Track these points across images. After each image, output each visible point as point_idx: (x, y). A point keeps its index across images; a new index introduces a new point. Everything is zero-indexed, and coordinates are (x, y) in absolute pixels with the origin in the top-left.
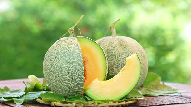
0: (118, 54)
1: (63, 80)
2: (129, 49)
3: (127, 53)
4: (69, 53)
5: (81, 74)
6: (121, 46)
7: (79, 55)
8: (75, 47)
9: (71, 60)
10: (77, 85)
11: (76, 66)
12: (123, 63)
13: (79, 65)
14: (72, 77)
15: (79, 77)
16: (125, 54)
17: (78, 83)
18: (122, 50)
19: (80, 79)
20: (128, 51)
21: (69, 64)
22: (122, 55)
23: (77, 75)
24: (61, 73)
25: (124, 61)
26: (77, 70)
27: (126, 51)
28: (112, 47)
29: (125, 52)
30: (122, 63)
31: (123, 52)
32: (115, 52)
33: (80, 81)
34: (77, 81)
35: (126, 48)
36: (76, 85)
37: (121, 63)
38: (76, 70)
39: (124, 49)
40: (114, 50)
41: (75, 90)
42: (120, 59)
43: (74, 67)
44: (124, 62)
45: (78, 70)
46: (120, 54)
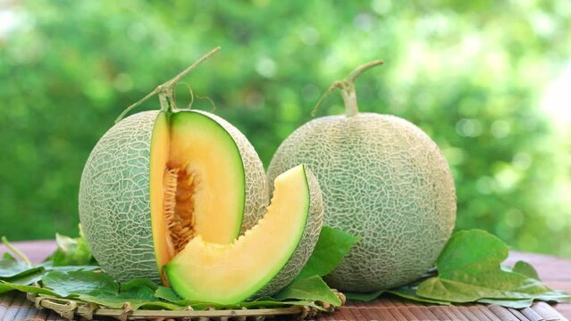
0: (325, 168)
1: (102, 236)
2: (361, 155)
3: (352, 165)
4: (117, 158)
5: (143, 219)
6: (343, 143)
7: (140, 165)
8: (137, 141)
9: (118, 178)
10: (137, 252)
11: (129, 194)
12: (334, 197)
13: (136, 194)
14: (120, 227)
15: (138, 229)
16: (347, 168)
17: (137, 246)
18: (341, 156)
19: (141, 234)
20: (356, 161)
21: (114, 189)
22: (335, 170)
23: (131, 222)
24: (95, 215)
25: (339, 189)
26: (130, 207)
27: (351, 159)
28: (315, 146)
29: (347, 163)
30: (333, 194)
31: (343, 163)
32: (317, 161)
33: (141, 240)
34: (134, 241)
35: (354, 151)
36: (133, 252)
37: (330, 195)
38: (127, 207)
39: (347, 153)
40: (317, 155)
41: (135, 266)
42: (328, 183)
43: (125, 199)
44: (338, 192)
45: (134, 207)
46: (329, 168)
